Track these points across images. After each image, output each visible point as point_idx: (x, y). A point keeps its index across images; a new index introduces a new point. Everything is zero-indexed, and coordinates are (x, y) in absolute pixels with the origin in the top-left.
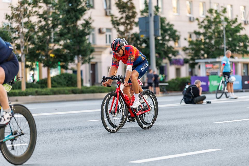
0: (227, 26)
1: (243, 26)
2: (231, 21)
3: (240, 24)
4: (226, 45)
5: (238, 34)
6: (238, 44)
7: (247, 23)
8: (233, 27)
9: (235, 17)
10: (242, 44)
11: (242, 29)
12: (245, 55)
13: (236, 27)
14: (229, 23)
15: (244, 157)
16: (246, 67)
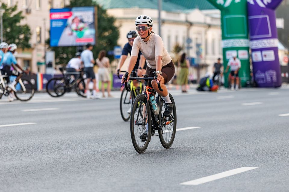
0: (5, 14)
1: (24, 14)
2: (10, 9)
3: (21, 12)
4: (4, 37)
5: (18, 24)
6: (17, 37)
7: (28, 11)
8: (12, 15)
9: (14, 4)
10: (22, 36)
11: (23, 18)
12: (26, 49)
13: (15, 16)
14: (7, 10)
15: (5, 167)
16: (26, 63)
